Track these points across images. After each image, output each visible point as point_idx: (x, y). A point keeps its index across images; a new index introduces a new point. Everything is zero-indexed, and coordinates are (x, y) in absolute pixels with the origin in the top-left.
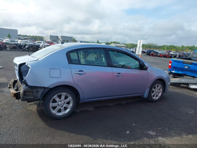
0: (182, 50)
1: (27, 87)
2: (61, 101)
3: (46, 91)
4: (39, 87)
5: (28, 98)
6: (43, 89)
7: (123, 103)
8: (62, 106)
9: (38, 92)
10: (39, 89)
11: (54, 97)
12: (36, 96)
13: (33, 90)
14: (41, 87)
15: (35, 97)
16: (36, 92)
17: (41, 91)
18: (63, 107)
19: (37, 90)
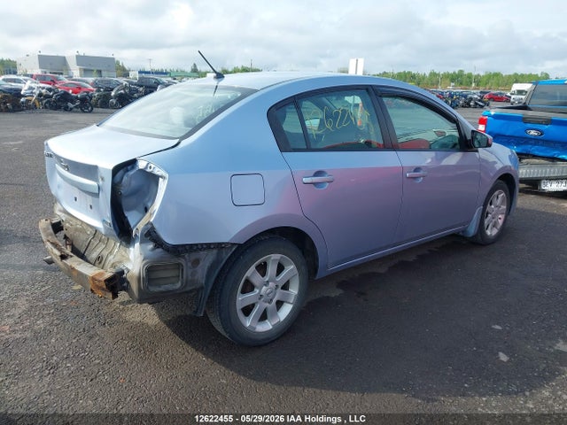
0: (433, 84)
1: (160, 250)
2: (267, 284)
3: (226, 255)
4: (202, 244)
5: (162, 288)
6: (215, 251)
7: (411, 260)
8: (271, 300)
9: (196, 262)
10: (202, 254)
11: (248, 274)
12: (190, 278)
13: (182, 261)
14: (208, 246)
15: (187, 282)
16: (189, 264)
17: (207, 259)
18: (274, 301)
19: (194, 256)
